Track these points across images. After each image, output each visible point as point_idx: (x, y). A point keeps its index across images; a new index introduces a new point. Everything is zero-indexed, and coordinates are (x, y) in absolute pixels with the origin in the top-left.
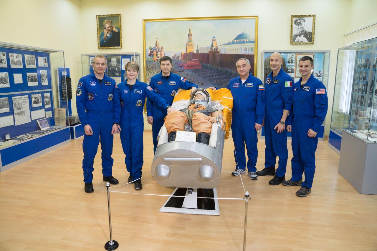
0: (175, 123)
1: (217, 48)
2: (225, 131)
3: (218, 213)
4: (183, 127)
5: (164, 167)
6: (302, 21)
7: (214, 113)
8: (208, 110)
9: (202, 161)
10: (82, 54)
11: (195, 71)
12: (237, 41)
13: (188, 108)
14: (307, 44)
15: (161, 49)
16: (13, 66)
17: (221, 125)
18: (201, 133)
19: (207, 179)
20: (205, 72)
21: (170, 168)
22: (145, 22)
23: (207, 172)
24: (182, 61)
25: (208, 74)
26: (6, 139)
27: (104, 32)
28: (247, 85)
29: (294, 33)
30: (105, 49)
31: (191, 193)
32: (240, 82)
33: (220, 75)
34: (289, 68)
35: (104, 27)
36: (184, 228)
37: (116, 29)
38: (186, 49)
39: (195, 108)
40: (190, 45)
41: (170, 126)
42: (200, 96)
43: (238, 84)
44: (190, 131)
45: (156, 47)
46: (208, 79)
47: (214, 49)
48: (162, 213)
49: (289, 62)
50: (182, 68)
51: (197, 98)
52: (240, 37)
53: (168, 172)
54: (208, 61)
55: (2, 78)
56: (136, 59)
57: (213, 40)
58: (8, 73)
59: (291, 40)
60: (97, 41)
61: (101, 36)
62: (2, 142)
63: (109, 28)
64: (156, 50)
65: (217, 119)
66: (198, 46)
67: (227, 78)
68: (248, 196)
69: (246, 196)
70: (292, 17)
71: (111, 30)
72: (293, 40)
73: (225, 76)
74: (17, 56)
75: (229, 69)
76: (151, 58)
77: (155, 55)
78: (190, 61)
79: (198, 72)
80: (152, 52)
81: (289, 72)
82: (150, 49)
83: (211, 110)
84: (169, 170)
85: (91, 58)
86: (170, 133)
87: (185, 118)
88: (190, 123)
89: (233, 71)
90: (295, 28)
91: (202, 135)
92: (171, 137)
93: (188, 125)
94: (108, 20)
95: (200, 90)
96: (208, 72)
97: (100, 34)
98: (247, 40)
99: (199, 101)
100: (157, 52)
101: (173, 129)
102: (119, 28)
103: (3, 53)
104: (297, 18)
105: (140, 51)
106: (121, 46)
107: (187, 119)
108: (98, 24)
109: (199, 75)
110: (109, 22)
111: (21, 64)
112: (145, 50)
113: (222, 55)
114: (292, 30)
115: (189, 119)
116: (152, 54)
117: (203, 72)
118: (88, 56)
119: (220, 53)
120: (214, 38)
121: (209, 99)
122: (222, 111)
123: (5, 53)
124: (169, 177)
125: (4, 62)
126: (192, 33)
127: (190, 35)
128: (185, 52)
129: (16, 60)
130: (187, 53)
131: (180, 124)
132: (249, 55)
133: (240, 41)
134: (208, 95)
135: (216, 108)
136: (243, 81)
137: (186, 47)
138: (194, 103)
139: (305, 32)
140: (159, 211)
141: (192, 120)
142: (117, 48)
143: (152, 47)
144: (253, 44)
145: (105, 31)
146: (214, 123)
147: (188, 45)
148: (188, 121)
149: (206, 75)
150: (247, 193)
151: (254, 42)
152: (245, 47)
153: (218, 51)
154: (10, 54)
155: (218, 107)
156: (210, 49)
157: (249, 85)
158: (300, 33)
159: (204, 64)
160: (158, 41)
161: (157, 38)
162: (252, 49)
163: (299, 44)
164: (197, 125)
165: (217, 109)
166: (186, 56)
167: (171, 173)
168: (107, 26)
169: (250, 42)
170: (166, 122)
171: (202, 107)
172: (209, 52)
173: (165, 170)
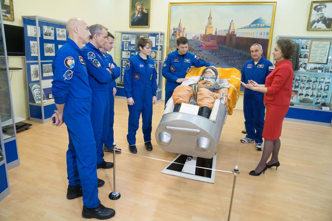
0: (181, 96)
1: (235, 31)
2: (228, 108)
3: (213, 181)
4: (188, 100)
5: (166, 135)
6: (323, 7)
7: (220, 90)
8: (215, 87)
9: (200, 132)
10: (115, 31)
11: (213, 52)
12: (254, 25)
13: (197, 83)
14: (325, 30)
15: (183, 29)
16: (58, 39)
17: (223, 102)
18: (203, 107)
19: (203, 150)
20: (221, 53)
21: (172, 135)
22: (171, 5)
23: (204, 143)
24: (201, 41)
25: (224, 54)
26: (50, 98)
27: (135, 12)
28: (258, 66)
29: (313, 19)
30: (135, 27)
31: (190, 160)
32: (253, 63)
33: (234, 57)
34: (303, 53)
35: (136, 8)
36: (179, 190)
37: (146, 11)
38: (206, 31)
39: (203, 84)
40: (209, 27)
41: (176, 98)
42: (209, 73)
43: (252, 66)
44: (195, 104)
45: (179, 28)
46: (224, 59)
47: (231, 32)
48: (163, 174)
49: (303, 48)
50: (201, 48)
51: (206, 75)
52: (256, 22)
53: (169, 139)
54: (224, 43)
55: (50, 48)
56: (161, 37)
57: (231, 24)
58: (54, 44)
59: (308, 26)
60: (129, 20)
61: (132, 16)
62: (46, 100)
63: (139, 9)
64: (179, 30)
65: (221, 96)
66: (216, 28)
67: (241, 60)
68: (238, 170)
69: (235, 170)
70: (312, 3)
71: (141, 11)
72: (310, 26)
73: (240, 57)
74: (62, 30)
75: (243, 51)
76: (174, 37)
77: (178, 35)
78: (208, 42)
79: (215, 52)
80: (175, 32)
81: (302, 57)
82: (174, 29)
83: (218, 87)
84: (170, 137)
85: (123, 35)
86: (176, 104)
87: (191, 92)
88: (196, 97)
89: (247, 54)
90: (314, 14)
91: (205, 109)
92: (176, 108)
93: (194, 99)
94: (139, 2)
95: (211, 68)
96: (224, 53)
97: (132, 14)
98: (264, 25)
99: (207, 78)
100: (179, 33)
101: (179, 101)
102: (148, 10)
103: (52, 27)
104: (318, 4)
105: (165, 31)
106: (149, 26)
107: (193, 93)
108: (131, 5)
109: (215, 55)
110: (140, 4)
111: (65, 37)
112: (169, 30)
113: (238, 38)
114: (310, 16)
115: (194, 93)
116: (175, 34)
117: (219, 53)
118: (120, 33)
119: (237, 36)
120: (232, 21)
121: (217, 77)
122: (228, 89)
123: (53, 28)
124: (170, 143)
125: (52, 35)
126: (212, 16)
127: (210, 18)
128: (205, 34)
129: (61, 34)
130: (207, 34)
131: (186, 97)
132: (264, 39)
133: (256, 26)
134: (217, 74)
135: (224, 85)
136: (256, 63)
137: (206, 29)
138: (203, 79)
139: (325, 18)
140: (161, 172)
141: (197, 95)
142: (146, 27)
143: (176, 28)
144: (269, 29)
145: (137, 12)
146: (217, 98)
147: (208, 27)
148: (194, 95)
149: (222, 55)
150: (237, 168)
151: (270, 27)
152: (261, 31)
153: (235, 34)
154: (57, 29)
155: (225, 85)
156: (227, 32)
157: (261, 66)
158: (318, 20)
159: (220, 46)
160: (182, 23)
161: (180, 20)
162: (267, 34)
163: (316, 30)
164: (201, 100)
165: (224, 87)
166: (206, 37)
167: (172, 141)
168: (138, 7)
169: (266, 27)
170: (173, 94)
171: (209, 84)
172: (226, 34)
173: (167, 136)
